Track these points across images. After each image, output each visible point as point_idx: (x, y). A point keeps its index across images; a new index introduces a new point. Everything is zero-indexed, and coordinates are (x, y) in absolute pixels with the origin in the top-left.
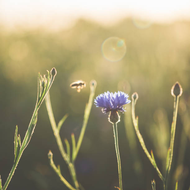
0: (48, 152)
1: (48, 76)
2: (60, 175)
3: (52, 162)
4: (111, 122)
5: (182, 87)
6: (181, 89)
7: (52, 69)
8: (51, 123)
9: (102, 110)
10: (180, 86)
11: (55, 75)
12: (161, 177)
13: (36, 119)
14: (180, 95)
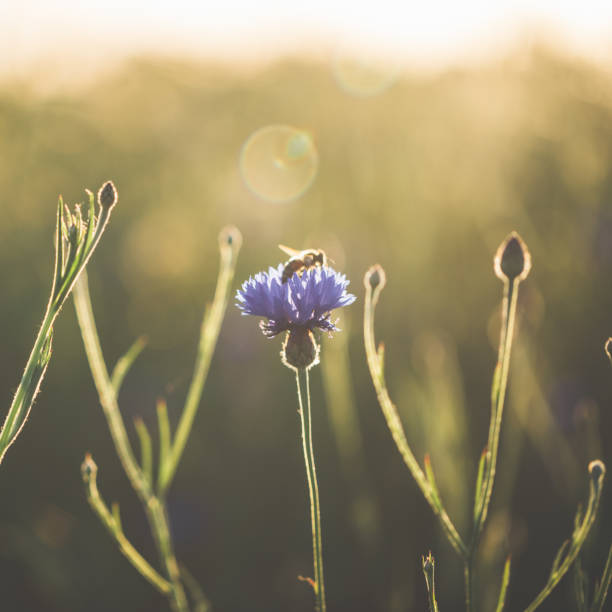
0: (83, 460)
1: (89, 208)
2: (120, 537)
3: (94, 493)
4: (290, 366)
5: (531, 251)
6: (527, 257)
7: (104, 185)
8: (91, 365)
9: (262, 324)
10: (524, 247)
11: (114, 205)
12: (454, 544)
13: (50, 347)
14: (524, 275)
